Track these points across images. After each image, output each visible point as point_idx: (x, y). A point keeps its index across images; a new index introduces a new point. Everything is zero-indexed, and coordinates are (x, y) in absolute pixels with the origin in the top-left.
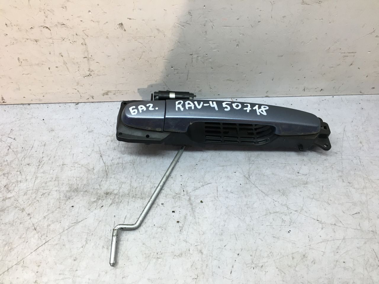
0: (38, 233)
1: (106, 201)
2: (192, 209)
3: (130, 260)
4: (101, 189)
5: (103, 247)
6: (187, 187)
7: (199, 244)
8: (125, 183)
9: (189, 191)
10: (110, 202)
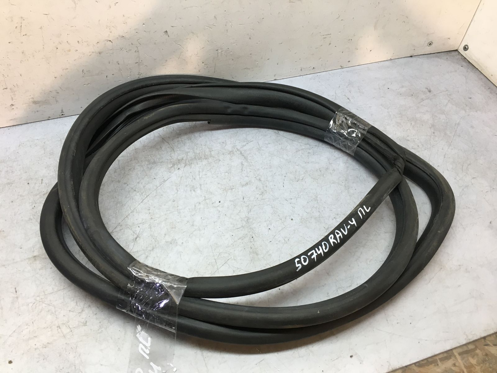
0: (138, 192)
1: (180, 165)
2: (245, 158)
3: (213, 194)
4: (173, 158)
5: (191, 191)
6: (237, 147)
7: (257, 176)
8: (189, 152)
9: (239, 149)
10: (184, 165)
